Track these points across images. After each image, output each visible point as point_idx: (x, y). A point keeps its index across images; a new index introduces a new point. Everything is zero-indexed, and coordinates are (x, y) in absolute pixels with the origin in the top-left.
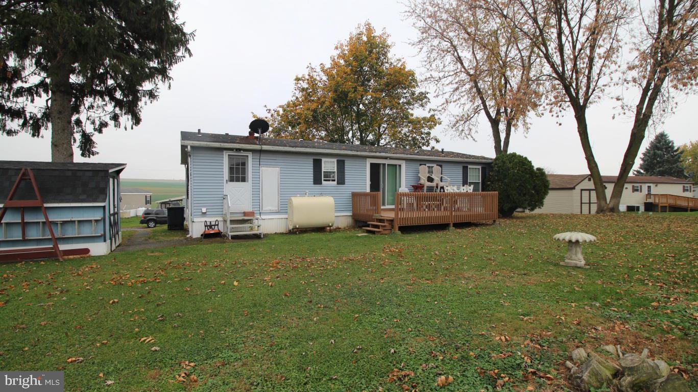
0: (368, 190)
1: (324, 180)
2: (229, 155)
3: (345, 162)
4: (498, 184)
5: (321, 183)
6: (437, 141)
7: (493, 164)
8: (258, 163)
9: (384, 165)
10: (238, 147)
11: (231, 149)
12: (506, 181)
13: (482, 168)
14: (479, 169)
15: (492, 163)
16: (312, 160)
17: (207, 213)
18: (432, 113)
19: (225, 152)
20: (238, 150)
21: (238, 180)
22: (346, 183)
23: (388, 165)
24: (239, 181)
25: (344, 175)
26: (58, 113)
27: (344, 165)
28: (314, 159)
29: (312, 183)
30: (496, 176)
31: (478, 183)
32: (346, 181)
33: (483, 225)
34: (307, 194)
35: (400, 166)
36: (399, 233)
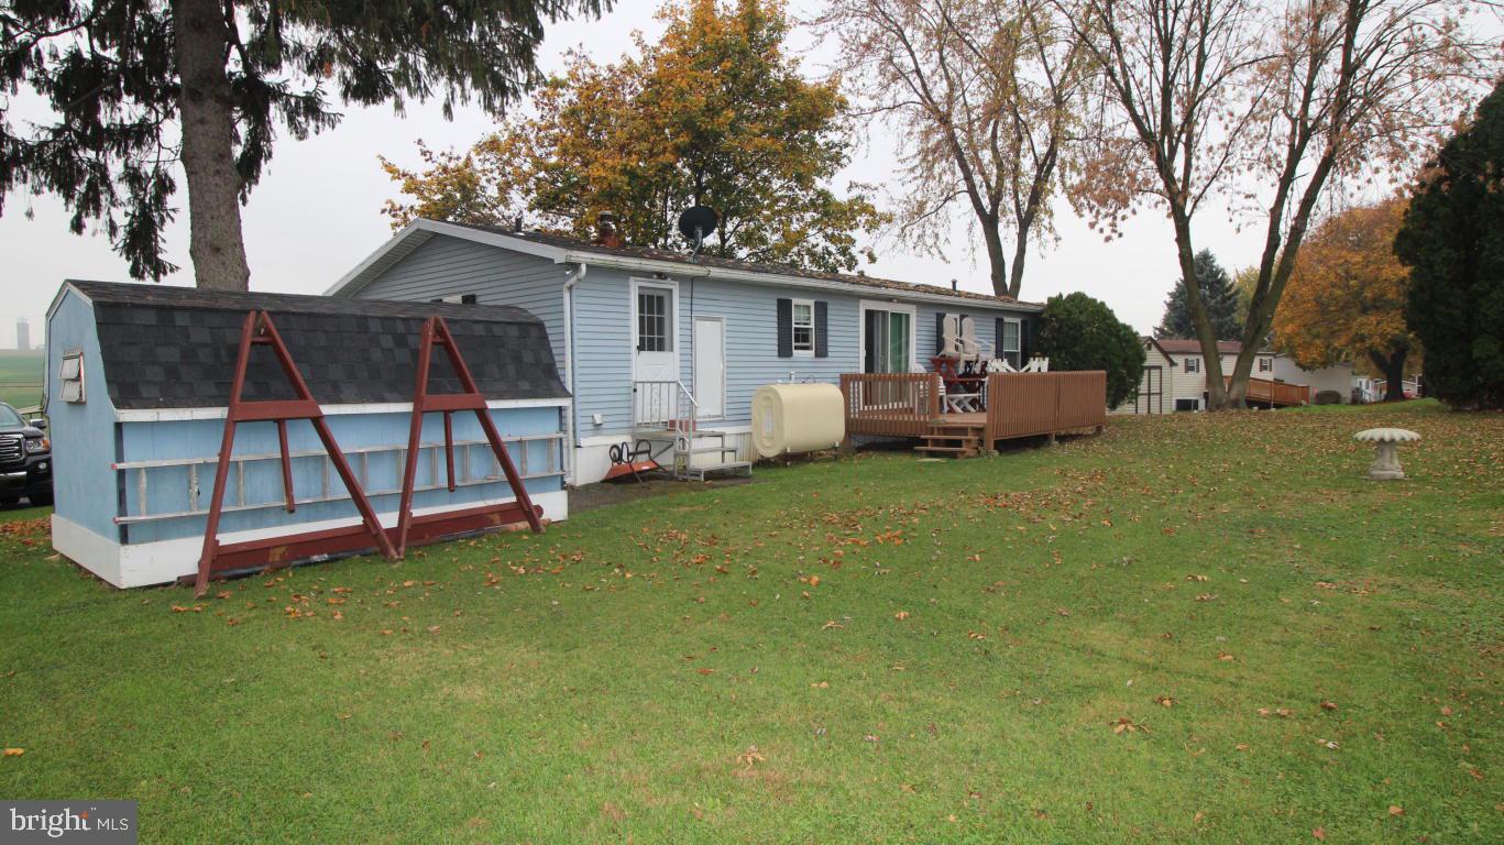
0: (862, 370)
1: (796, 348)
2: (640, 287)
3: (829, 307)
4: (1059, 357)
5: (790, 355)
6: (872, 259)
7: (1044, 315)
8: (688, 307)
9: (884, 313)
10: (659, 269)
11: (648, 274)
12: (1077, 349)
13: (1022, 322)
14: (1017, 325)
15: (1041, 313)
16: (776, 302)
17: (603, 426)
18: (855, 193)
19: (632, 279)
20: (661, 275)
21: (651, 348)
22: (829, 354)
23: (892, 314)
24: (653, 350)
25: (826, 336)
26: (214, 160)
27: (826, 314)
28: (778, 300)
29: (776, 353)
30: (1054, 338)
31: (1015, 354)
32: (830, 349)
33: (1073, 437)
34: (793, 377)
35: (907, 316)
36: (996, 453)
